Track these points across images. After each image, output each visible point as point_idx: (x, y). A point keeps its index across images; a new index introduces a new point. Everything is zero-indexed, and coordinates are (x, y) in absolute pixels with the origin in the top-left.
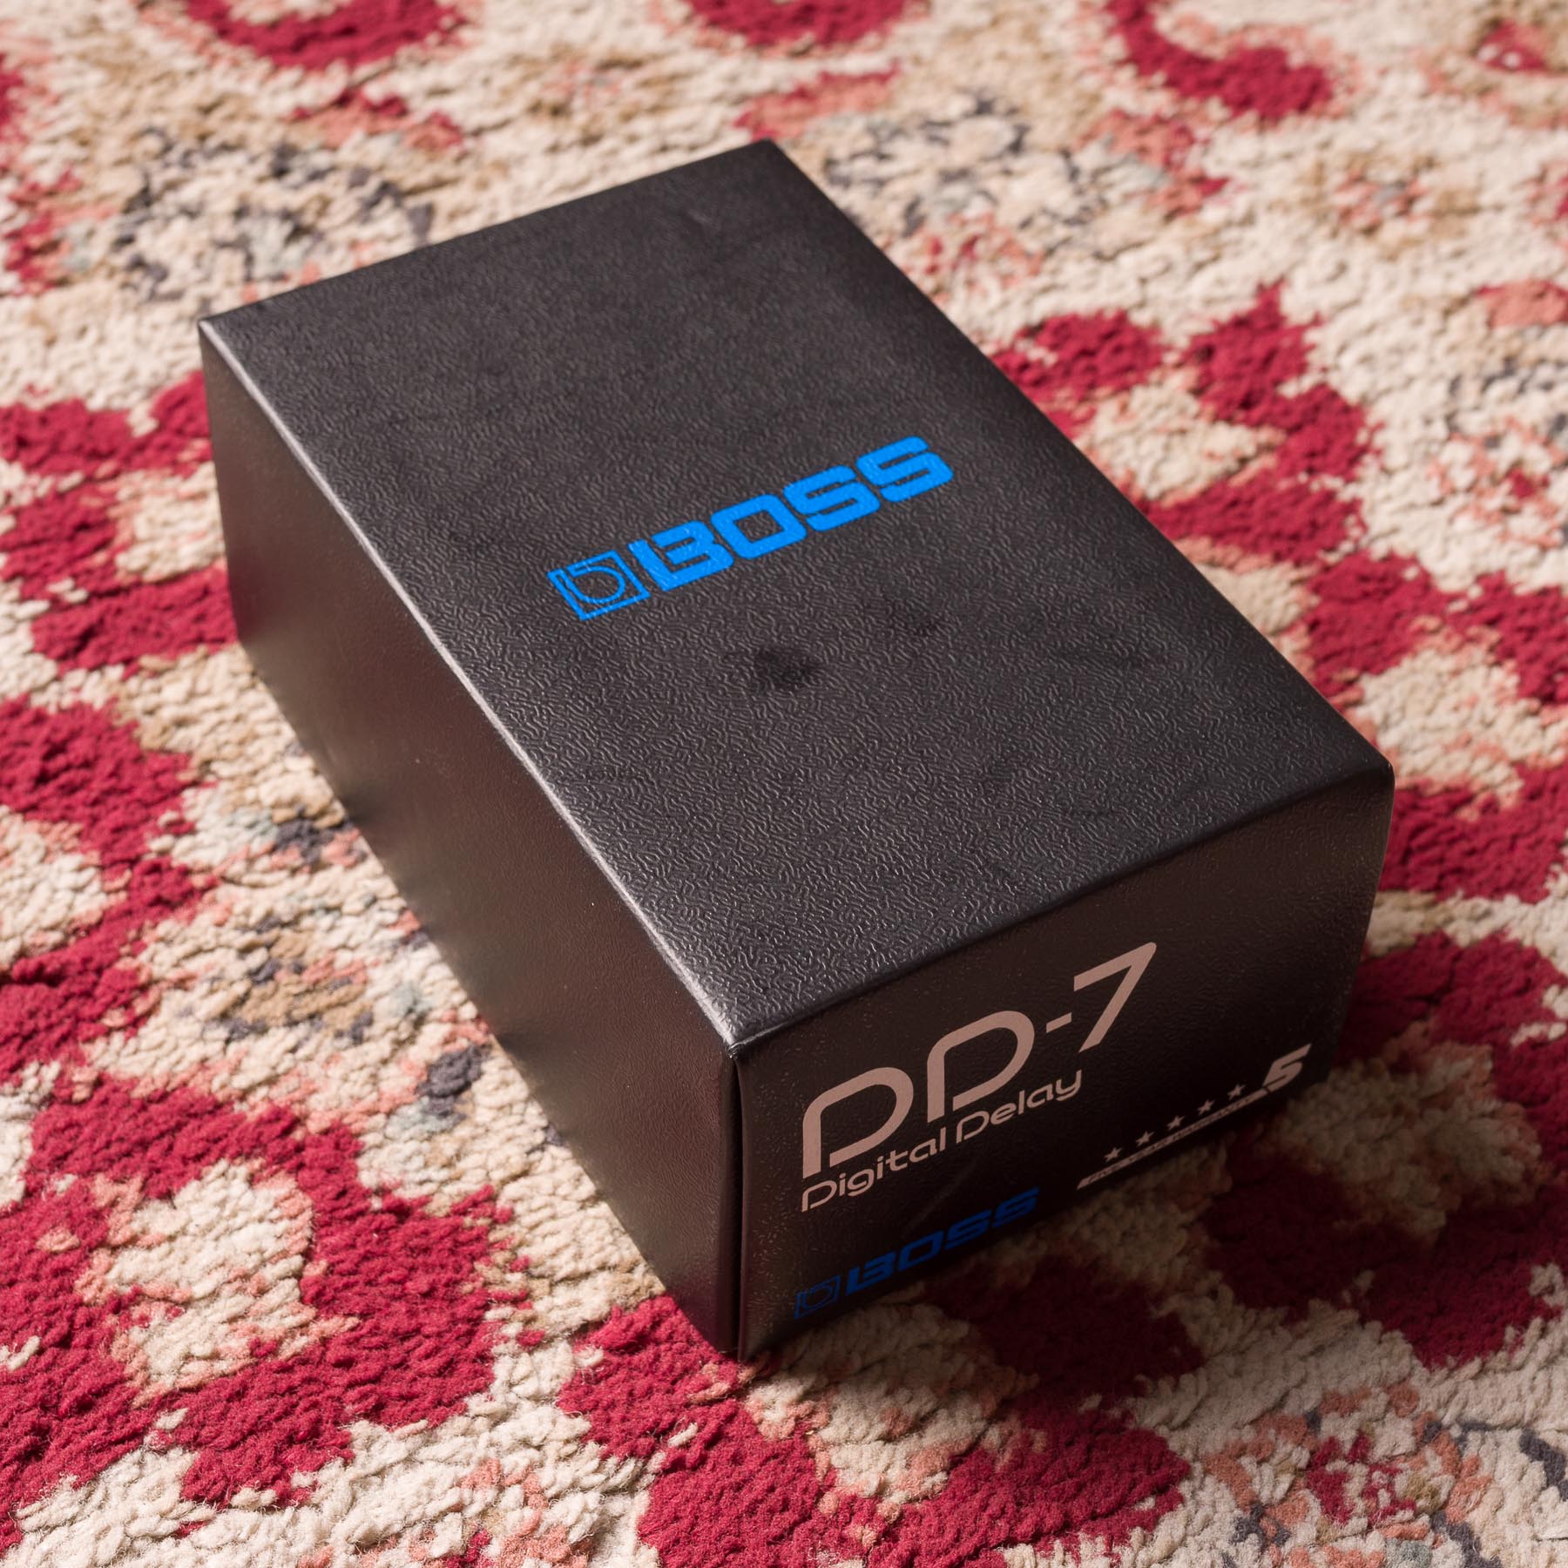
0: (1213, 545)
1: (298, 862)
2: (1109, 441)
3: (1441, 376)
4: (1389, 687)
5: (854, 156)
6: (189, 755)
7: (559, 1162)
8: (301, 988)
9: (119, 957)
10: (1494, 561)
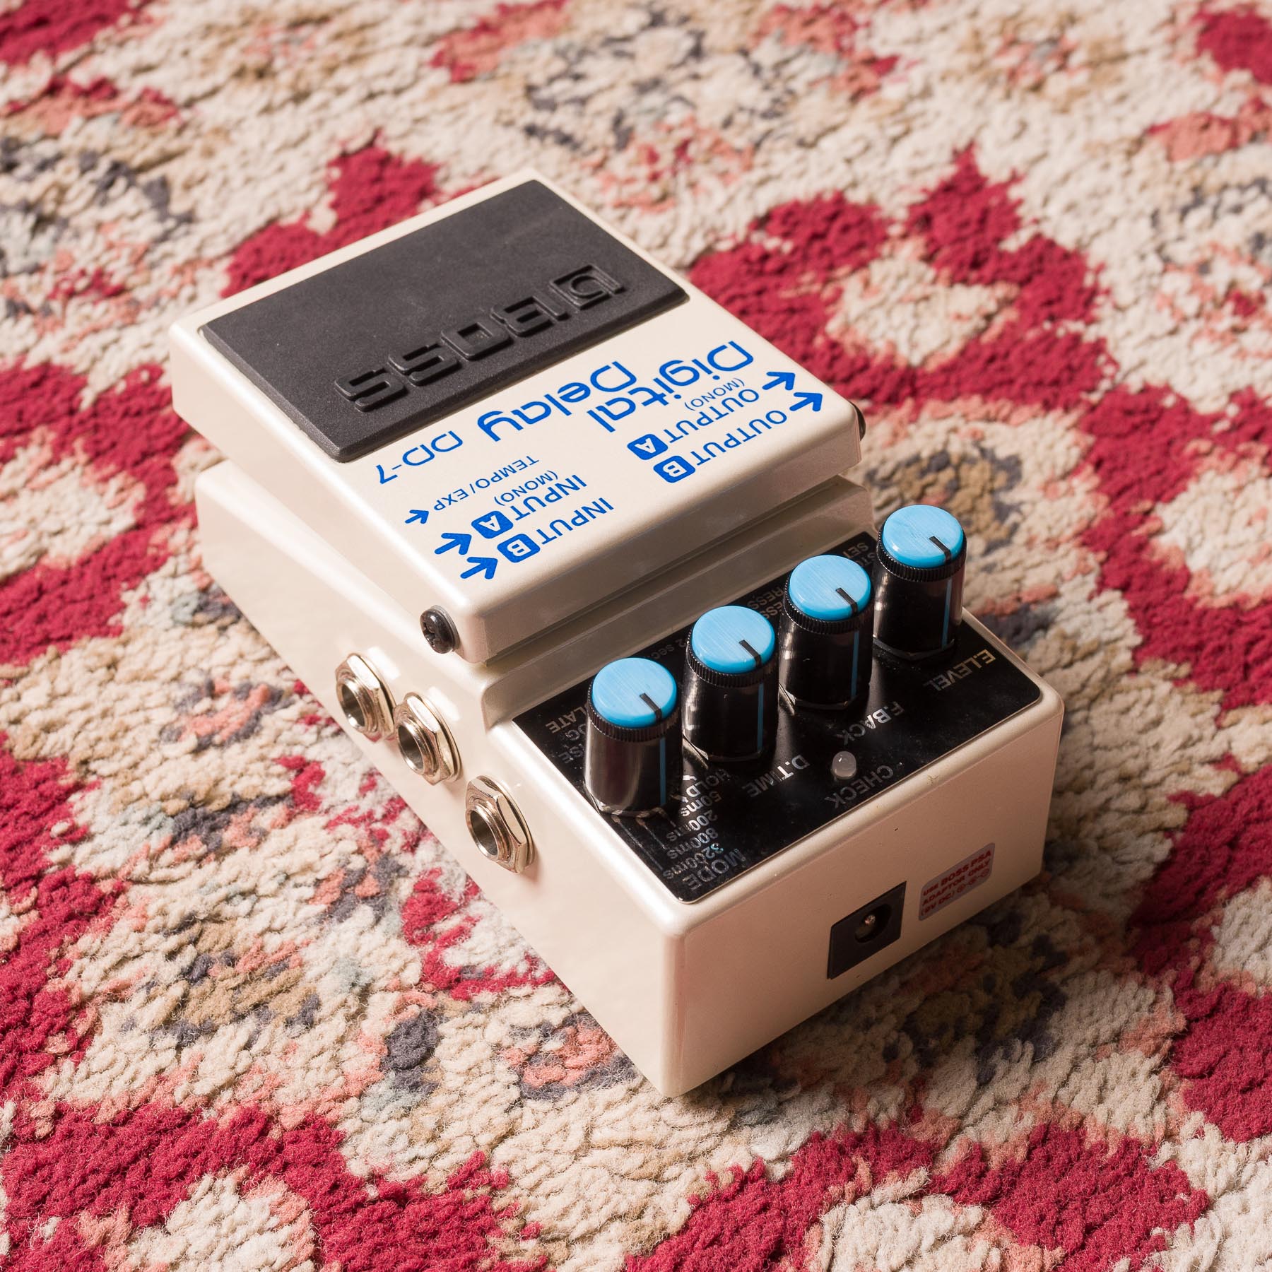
0: (985, 402)
1: (203, 849)
2: (862, 316)
3: (1140, 214)
4: (1183, 512)
6: (65, 758)
7: (541, 1115)
8: (240, 979)
10: (1240, 379)
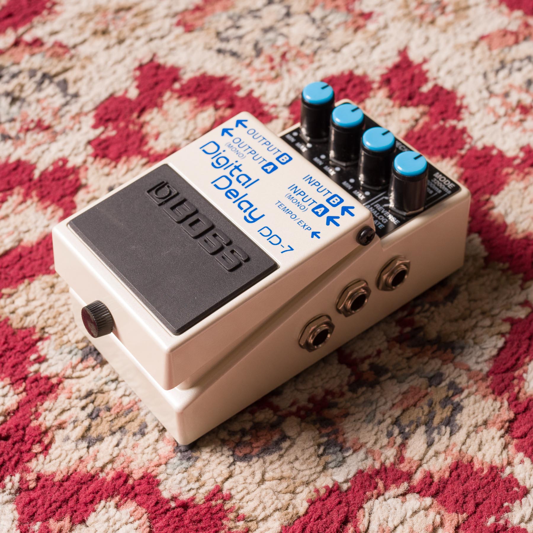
1: (95, 363)
3: (478, 74)
4: (502, 199)
5: (227, 29)
8: (113, 417)
9: (31, 421)
10: (524, 141)
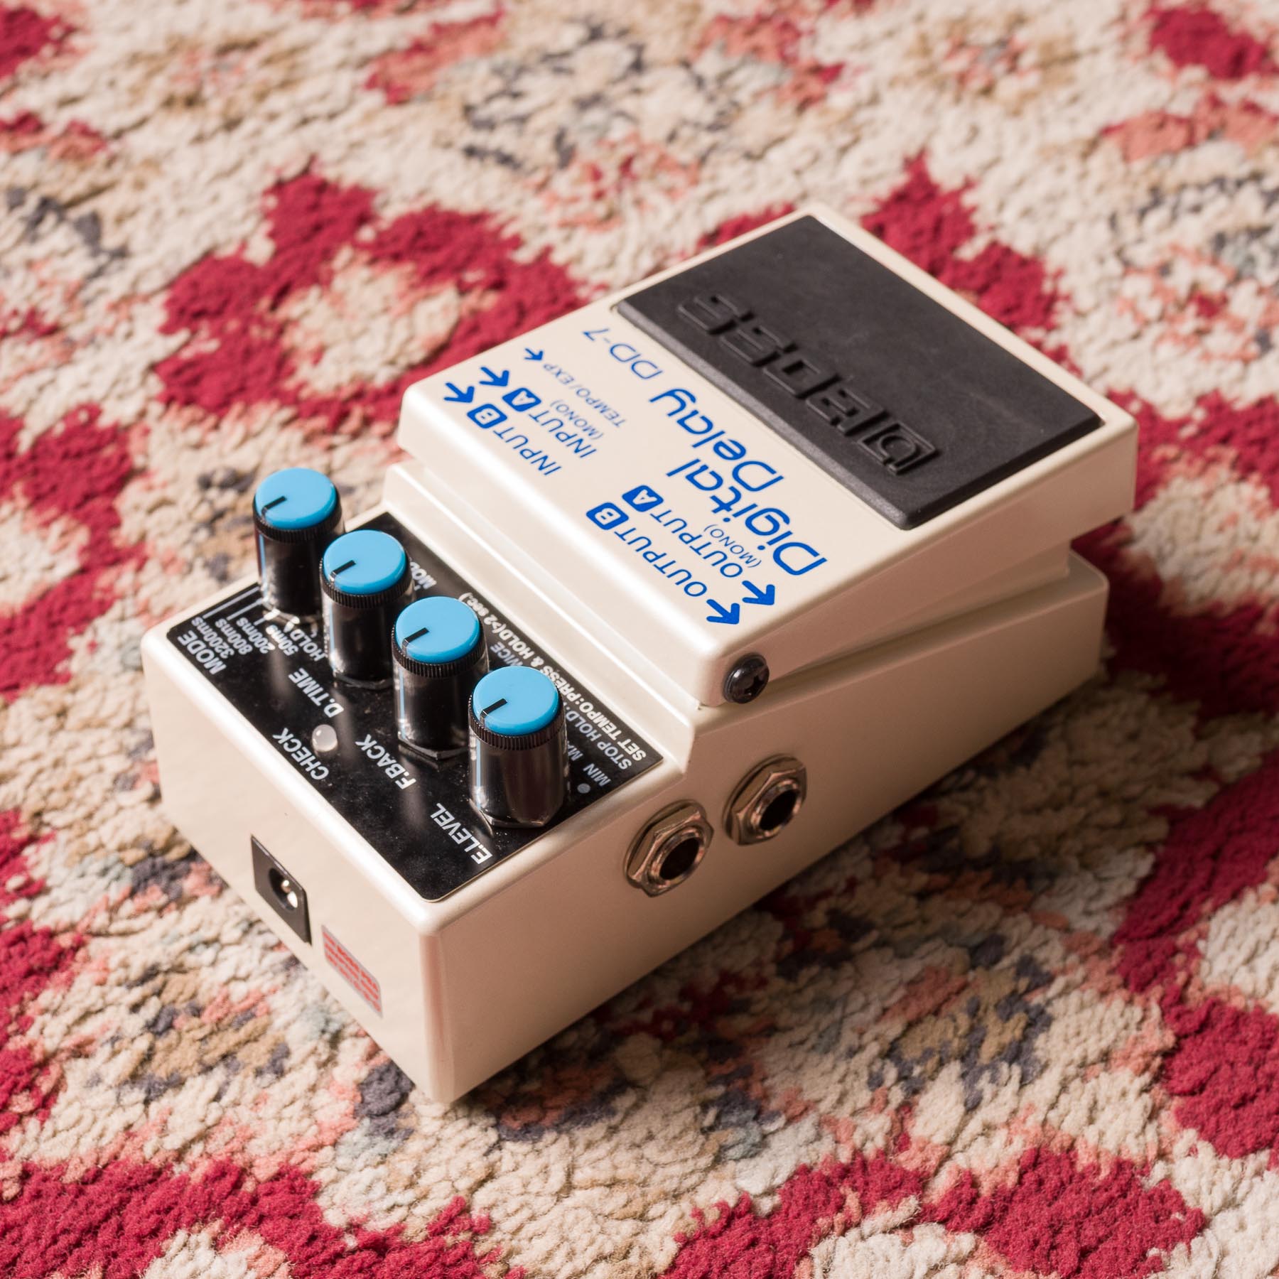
1: (163, 899)
3: (1097, 218)
4: (1152, 519)
6: (17, 811)
7: (520, 1158)
9: (7, 1037)
